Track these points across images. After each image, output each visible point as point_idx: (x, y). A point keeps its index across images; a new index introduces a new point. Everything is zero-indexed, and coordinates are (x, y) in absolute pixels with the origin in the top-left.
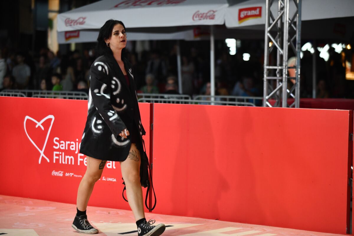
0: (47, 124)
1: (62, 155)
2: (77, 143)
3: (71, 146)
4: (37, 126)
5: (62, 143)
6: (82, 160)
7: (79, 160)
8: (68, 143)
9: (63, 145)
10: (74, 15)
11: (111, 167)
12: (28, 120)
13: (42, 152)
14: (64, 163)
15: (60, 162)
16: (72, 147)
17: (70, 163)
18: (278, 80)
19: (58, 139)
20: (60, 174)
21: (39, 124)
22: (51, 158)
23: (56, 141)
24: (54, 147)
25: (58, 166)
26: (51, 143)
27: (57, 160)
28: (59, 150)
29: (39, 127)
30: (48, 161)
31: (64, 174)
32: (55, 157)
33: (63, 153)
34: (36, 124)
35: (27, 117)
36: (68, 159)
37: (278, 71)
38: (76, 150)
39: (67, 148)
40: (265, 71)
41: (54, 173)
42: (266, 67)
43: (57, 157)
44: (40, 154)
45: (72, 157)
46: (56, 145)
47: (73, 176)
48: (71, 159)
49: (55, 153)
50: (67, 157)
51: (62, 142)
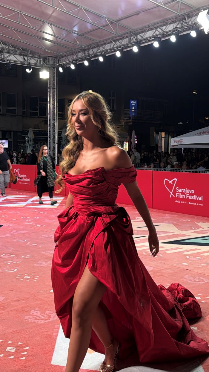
3: (184, 191)
4: (169, 183)
6: (188, 196)
7: (187, 196)
8: (182, 189)
10: (177, 139)
11: (200, 200)
12: (166, 180)
15: (179, 197)
17: (183, 198)
19: (178, 188)
20: (179, 202)
21: (170, 182)
22: (175, 195)
23: (178, 189)
24: (177, 191)
25: (178, 199)
26: (175, 190)
27: (178, 196)
28: (179, 192)
30: (174, 196)
31: (181, 202)
32: (177, 195)
33: (180, 194)
34: (169, 182)
35: (166, 179)
36: (182, 196)
38: (185, 193)
39: (182, 192)
41: (176, 201)
45: (184, 195)
46: (177, 190)
47: (184, 203)
48: (184, 196)
50: (182, 195)
51: (180, 189)
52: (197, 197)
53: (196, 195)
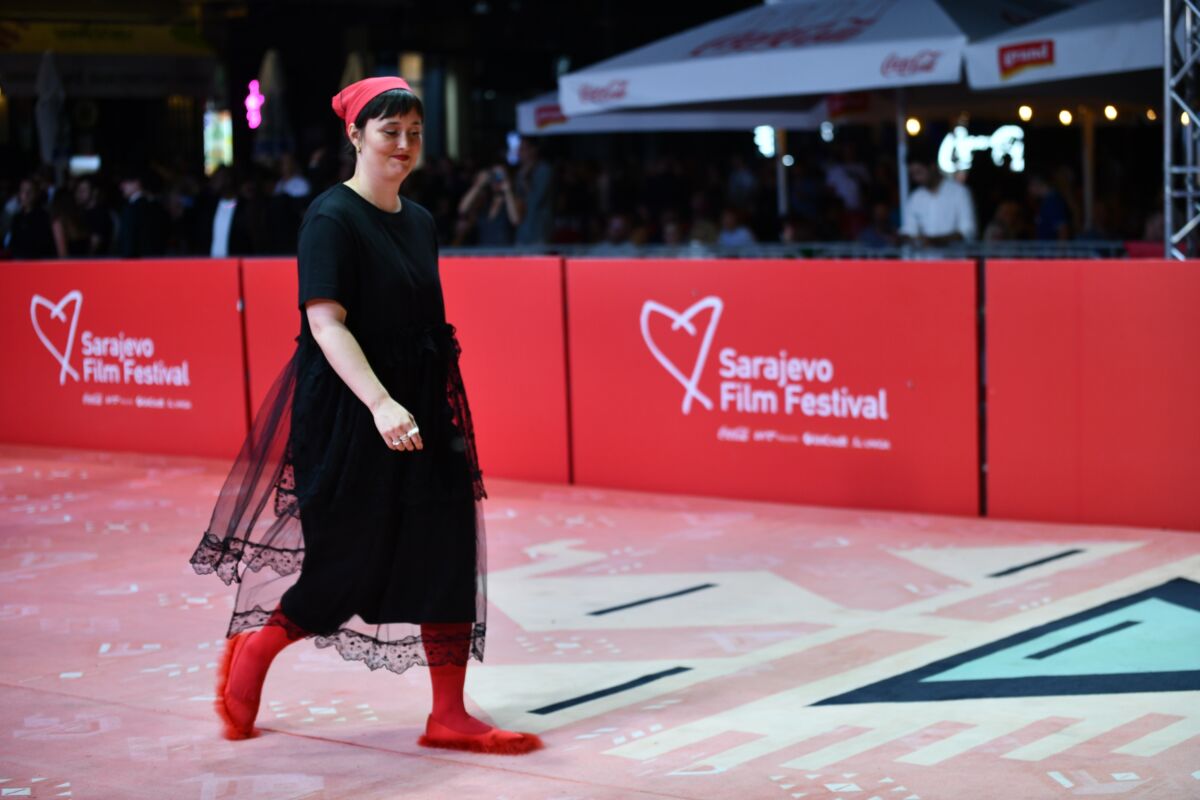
0: (702, 320)
1: (742, 390)
4: (676, 326)
5: (743, 364)
6: (796, 400)
7: (790, 401)
8: (758, 361)
9: (748, 367)
10: (598, 77)
13: (691, 387)
14: (748, 408)
15: (740, 407)
16: (771, 372)
17: (764, 410)
18: (1189, 200)
20: (740, 435)
21: (682, 321)
22: (715, 397)
23: (729, 358)
24: (724, 373)
25: (735, 417)
26: (713, 364)
27: (733, 404)
28: (736, 379)
30: (708, 404)
31: (751, 434)
32: (726, 398)
33: (747, 388)
35: (650, 306)
37: (1189, 176)
38: (778, 379)
39: (756, 374)
40: (1168, 178)
42: (1170, 170)
43: (731, 397)
44: (683, 391)
45: (771, 395)
46: (728, 368)
47: (774, 439)
49: (725, 386)
50: (758, 395)
52: (850, 400)
53: (844, 390)
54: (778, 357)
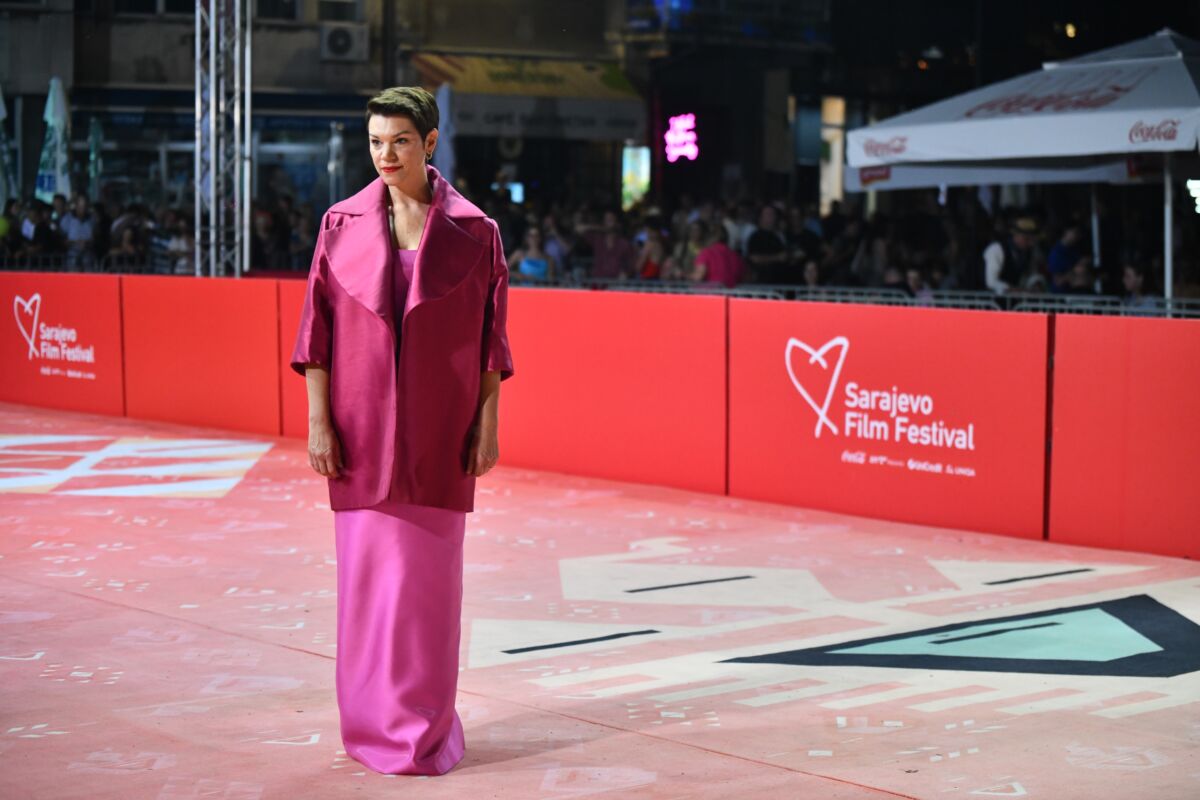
1: (862, 419)
2: (895, 396)
4: (812, 361)
5: (864, 396)
6: (904, 430)
7: (899, 430)
8: (875, 394)
9: (867, 399)
10: (881, 133)
12: (795, 349)
13: (822, 415)
14: (866, 435)
15: (859, 434)
16: (885, 404)
17: (879, 436)
20: (857, 458)
21: (817, 356)
22: (841, 426)
23: (852, 390)
25: (855, 442)
26: (840, 395)
27: (854, 431)
28: (857, 409)
29: (817, 363)
30: (835, 430)
32: (849, 425)
34: (810, 356)
35: (793, 342)
36: (875, 429)
38: (890, 411)
39: (873, 406)
41: (848, 457)
43: (853, 425)
44: (816, 417)
45: (884, 425)
46: (852, 400)
47: (885, 463)
50: (874, 424)
51: (864, 392)
52: (946, 431)
53: (941, 423)
54: (891, 392)
